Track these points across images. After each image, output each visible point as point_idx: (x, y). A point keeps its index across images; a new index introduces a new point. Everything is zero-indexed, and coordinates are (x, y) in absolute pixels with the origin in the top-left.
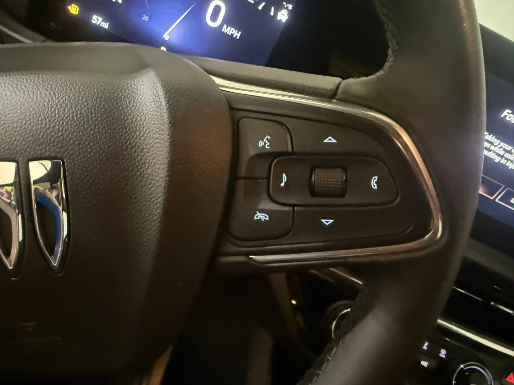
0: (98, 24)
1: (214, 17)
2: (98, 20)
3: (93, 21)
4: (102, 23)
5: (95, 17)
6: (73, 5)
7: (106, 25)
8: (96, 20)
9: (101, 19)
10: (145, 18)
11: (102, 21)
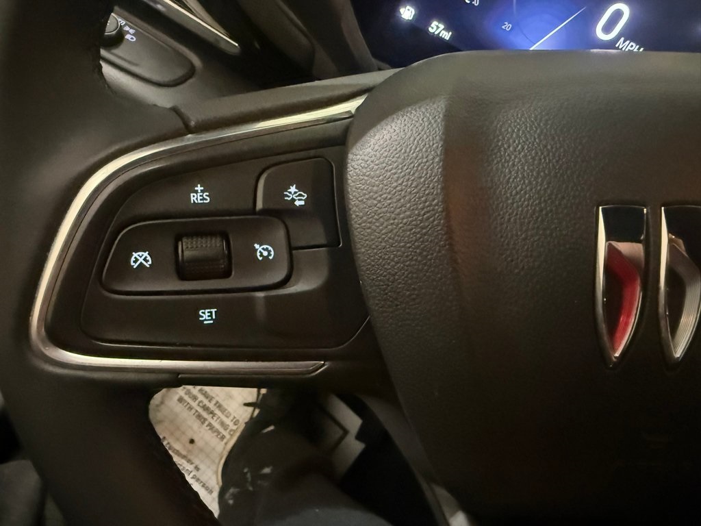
0: (436, 33)
1: (608, 28)
2: (438, 27)
3: (430, 30)
4: (443, 32)
5: (435, 24)
6: (408, 7)
7: (446, 35)
8: (435, 28)
9: (442, 26)
10: (507, 26)
11: (443, 29)
